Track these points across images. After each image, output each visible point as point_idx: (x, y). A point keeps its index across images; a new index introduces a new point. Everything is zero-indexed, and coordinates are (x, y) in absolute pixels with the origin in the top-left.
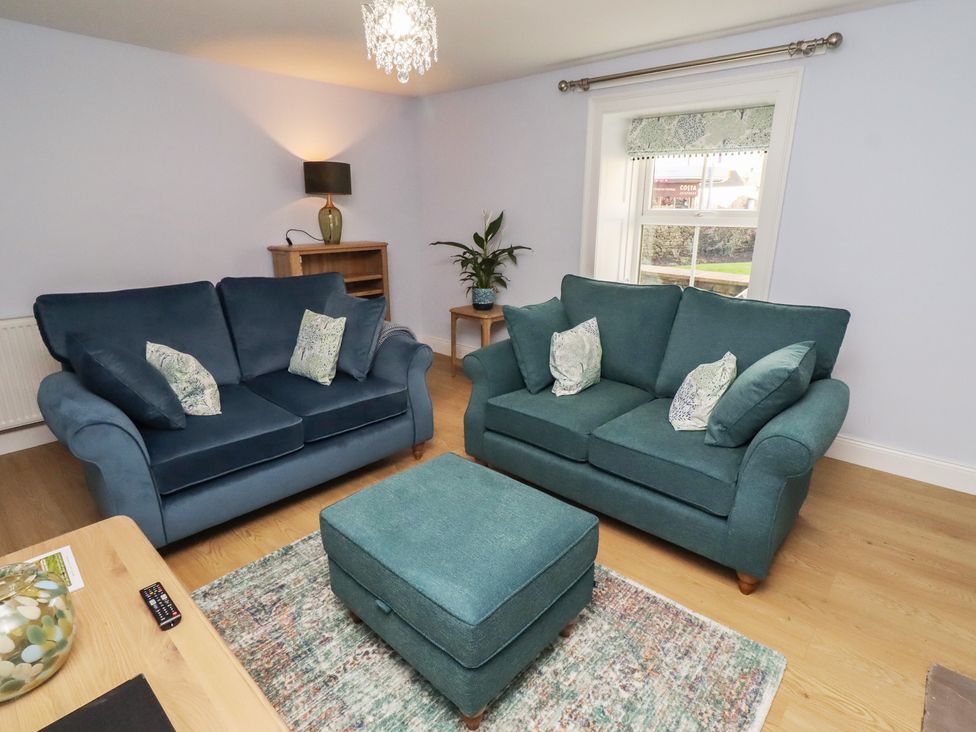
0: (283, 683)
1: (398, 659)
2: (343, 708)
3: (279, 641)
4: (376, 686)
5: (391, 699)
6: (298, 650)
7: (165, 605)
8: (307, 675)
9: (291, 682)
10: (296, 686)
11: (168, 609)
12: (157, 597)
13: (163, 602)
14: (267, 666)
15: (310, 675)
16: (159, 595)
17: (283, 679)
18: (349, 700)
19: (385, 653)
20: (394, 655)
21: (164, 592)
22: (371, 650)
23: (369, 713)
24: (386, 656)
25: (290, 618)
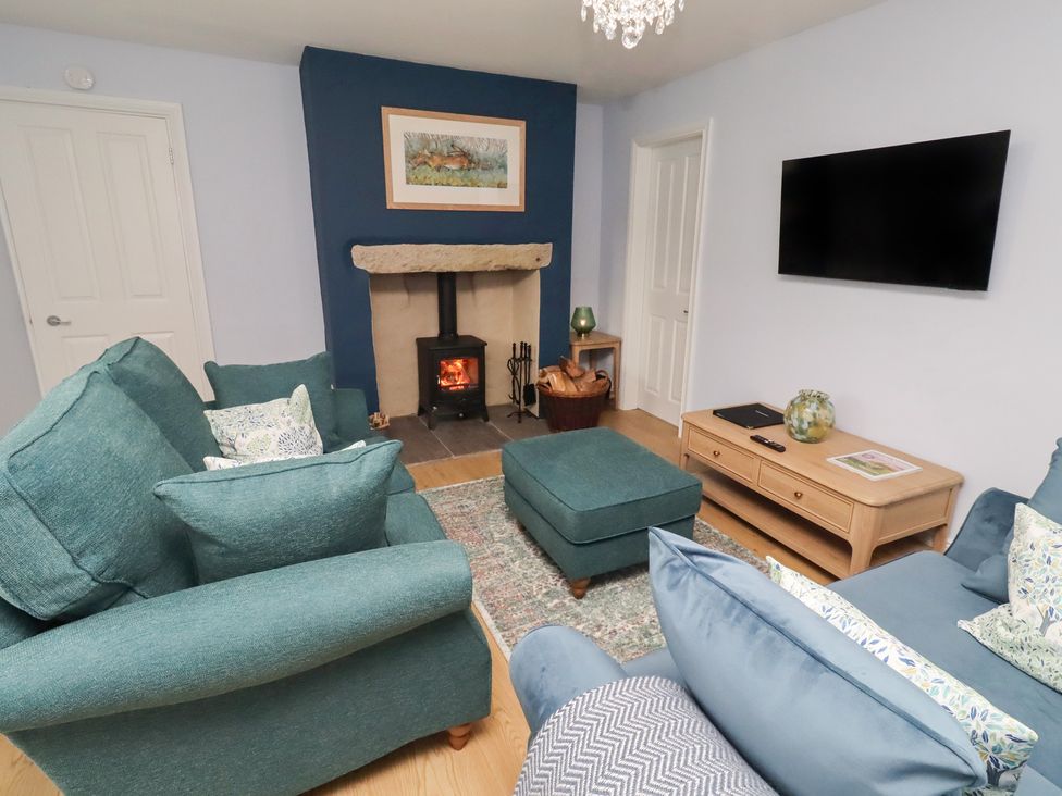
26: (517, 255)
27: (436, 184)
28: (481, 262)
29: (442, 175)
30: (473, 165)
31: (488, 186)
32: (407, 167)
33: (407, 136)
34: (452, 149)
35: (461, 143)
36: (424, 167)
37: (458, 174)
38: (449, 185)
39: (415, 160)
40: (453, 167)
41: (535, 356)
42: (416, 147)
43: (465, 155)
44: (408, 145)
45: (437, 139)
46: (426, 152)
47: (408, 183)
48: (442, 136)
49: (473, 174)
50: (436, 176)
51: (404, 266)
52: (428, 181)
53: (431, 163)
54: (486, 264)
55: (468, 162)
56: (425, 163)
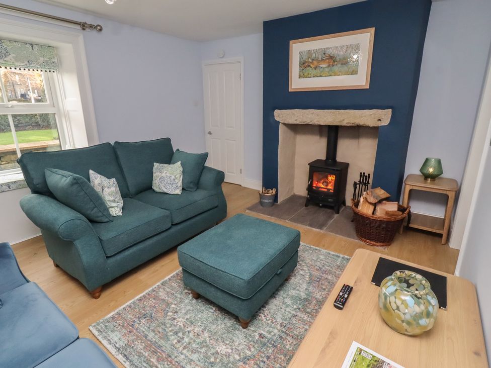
0: (290, 344)
1: (265, 305)
2: (295, 316)
3: (265, 359)
4: (281, 308)
5: (285, 302)
6: (269, 347)
7: (344, 290)
8: (283, 336)
9: (289, 341)
10: (289, 338)
11: (345, 288)
12: (343, 297)
13: (343, 292)
14: (283, 358)
15: (282, 335)
16: (341, 296)
17: (288, 345)
18: (290, 316)
19: (263, 310)
20: (264, 306)
21: (339, 295)
22: (263, 316)
23: (293, 307)
24: (265, 309)
25: (248, 362)
26: (362, 117)
27: (314, 77)
28: (337, 120)
29: (318, 71)
30: (336, 63)
31: (345, 74)
32: (300, 69)
33: (301, 53)
34: (324, 56)
35: (329, 52)
36: (308, 68)
37: (327, 70)
38: (321, 76)
39: (304, 65)
40: (324, 66)
41: (371, 181)
42: (305, 58)
43: (331, 58)
44: (301, 57)
45: (316, 51)
46: (310, 60)
47: (299, 78)
48: (319, 50)
49: (336, 68)
50: (314, 72)
51: (296, 120)
52: (309, 76)
53: (312, 66)
54: (341, 122)
55: (332, 61)
56: (309, 66)
